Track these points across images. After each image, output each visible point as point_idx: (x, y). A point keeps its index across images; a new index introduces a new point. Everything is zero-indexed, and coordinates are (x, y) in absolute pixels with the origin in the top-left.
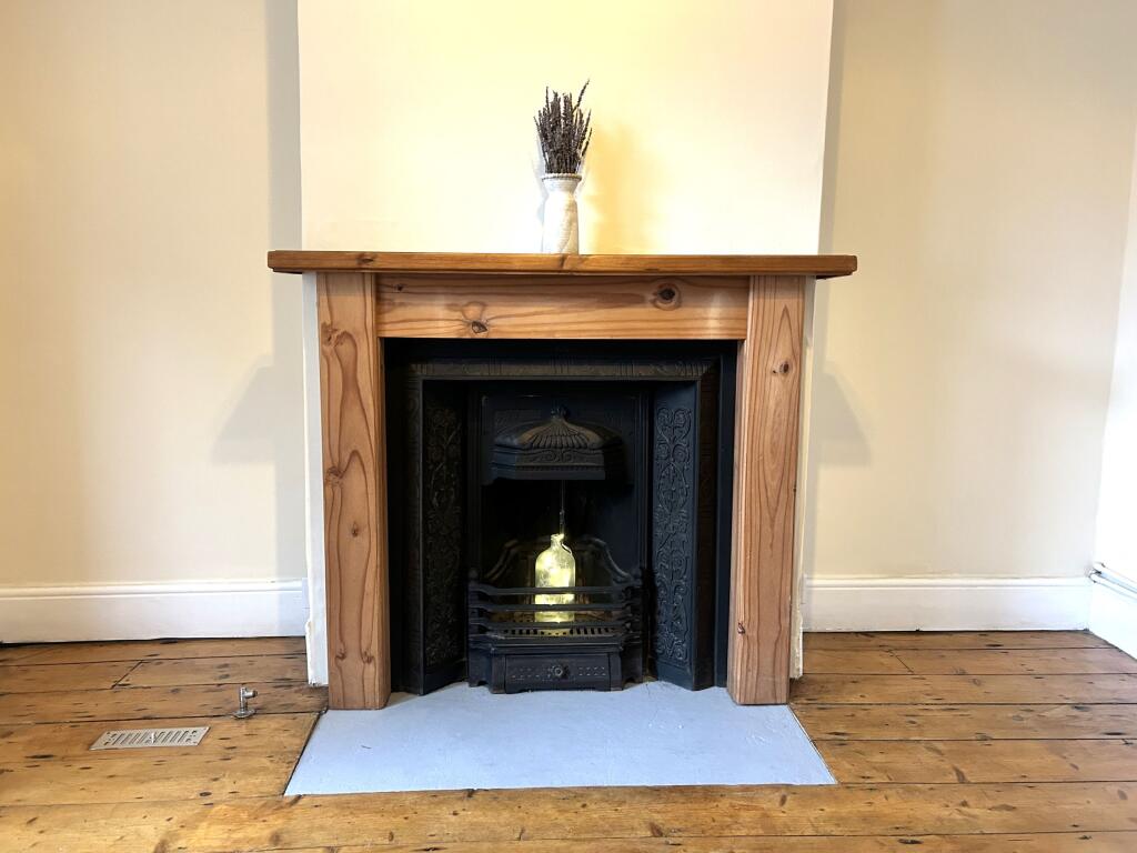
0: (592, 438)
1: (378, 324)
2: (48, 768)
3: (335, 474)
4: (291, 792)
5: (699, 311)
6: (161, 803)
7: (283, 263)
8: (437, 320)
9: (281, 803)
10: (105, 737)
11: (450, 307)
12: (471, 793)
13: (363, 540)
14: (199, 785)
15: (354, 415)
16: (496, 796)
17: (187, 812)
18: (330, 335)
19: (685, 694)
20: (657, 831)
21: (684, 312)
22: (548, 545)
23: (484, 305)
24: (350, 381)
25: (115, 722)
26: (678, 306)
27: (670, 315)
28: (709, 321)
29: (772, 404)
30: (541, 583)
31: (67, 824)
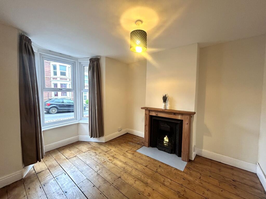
0: (169, 127)
1: (149, 114)
2: (125, 143)
3: (145, 126)
4: (136, 151)
5: (178, 116)
6: (129, 148)
7: (142, 108)
8: (154, 114)
9: (135, 151)
10: (129, 142)
11: (155, 113)
12: (148, 156)
13: (147, 132)
14: (131, 148)
15: (147, 121)
16: (150, 158)
17: (129, 149)
18: (146, 114)
19: (177, 157)
20: (160, 166)
21: (176, 116)
22: (165, 137)
23: (157, 113)
24: (147, 118)
25: (130, 141)
26: (176, 115)
27: (175, 116)
28: (179, 117)
29: (186, 127)
30: (164, 141)
31: (123, 148)
